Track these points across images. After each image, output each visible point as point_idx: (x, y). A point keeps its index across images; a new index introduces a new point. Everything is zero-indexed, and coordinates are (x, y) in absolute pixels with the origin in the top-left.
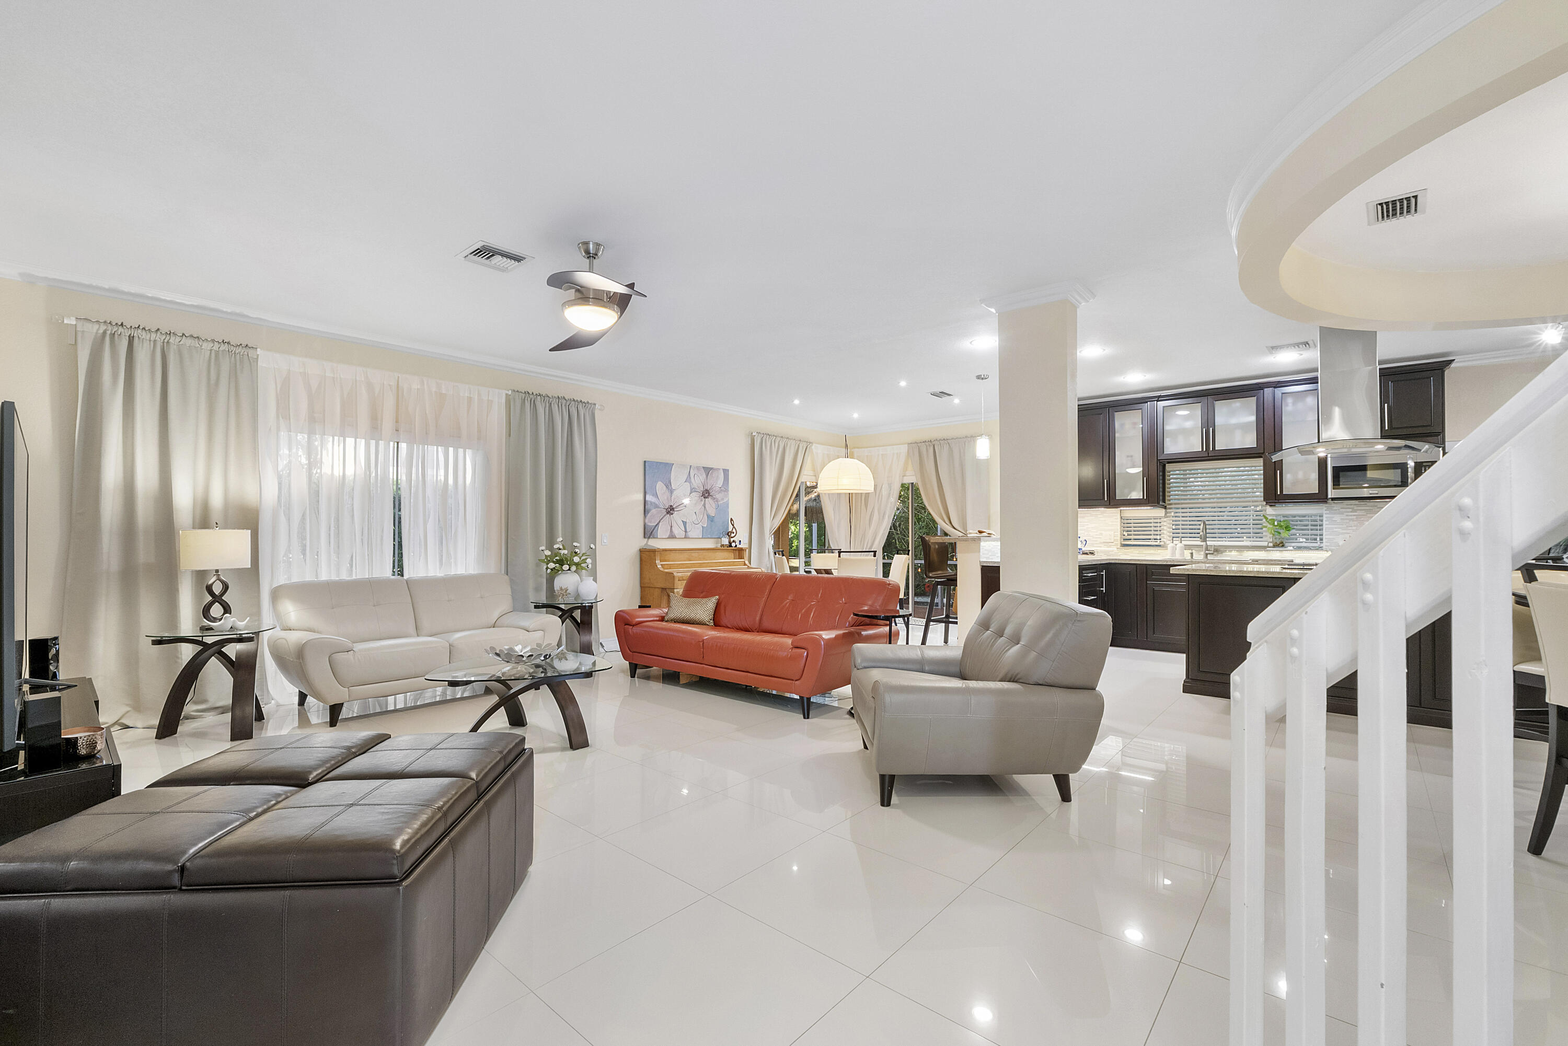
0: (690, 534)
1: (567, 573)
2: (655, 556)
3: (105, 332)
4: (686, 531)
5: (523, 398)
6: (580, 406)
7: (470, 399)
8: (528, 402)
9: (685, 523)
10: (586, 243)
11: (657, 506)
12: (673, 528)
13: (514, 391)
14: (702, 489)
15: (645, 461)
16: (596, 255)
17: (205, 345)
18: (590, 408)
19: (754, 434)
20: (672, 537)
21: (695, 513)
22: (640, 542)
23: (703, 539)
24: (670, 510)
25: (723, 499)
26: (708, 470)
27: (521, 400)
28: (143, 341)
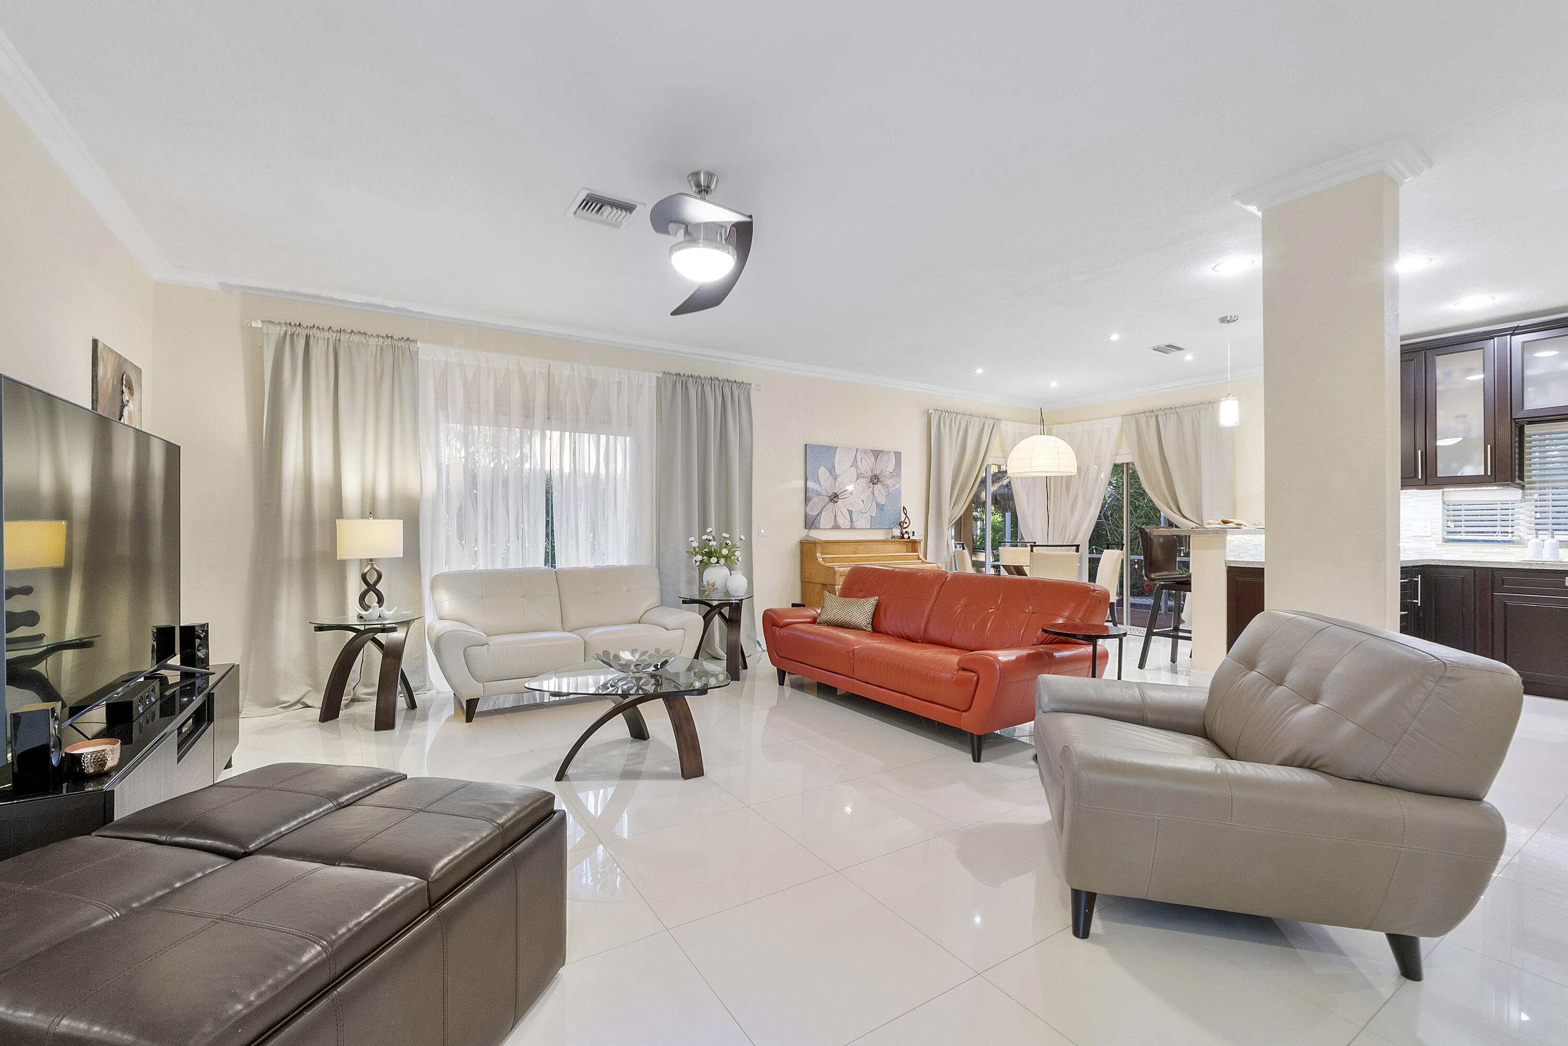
0: (856, 525)
1: (716, 566)
2: (816, 548)
3: (286, 333)
4: (852, 522)
5: (674, 381)
6: (735, 386)
7: (620, 384)
8: (679, 385)
9: (850, 512)
10: (696, 174)
11: (819, 494)
12: (837, 517)
13: (665, 373)
14: (870, 474)
15: (806, 445)
16: (709, 187)
17: (371, 340)
18: (745, 389)
19: (930, 412)
20: (836, 527)
21: (863, 501)
22: (800, 533)
23: (872, 530)
24: (834, 498)
25: (894, 485)
26: (877, 454)
27: (671, 384)
28: (317, 340)
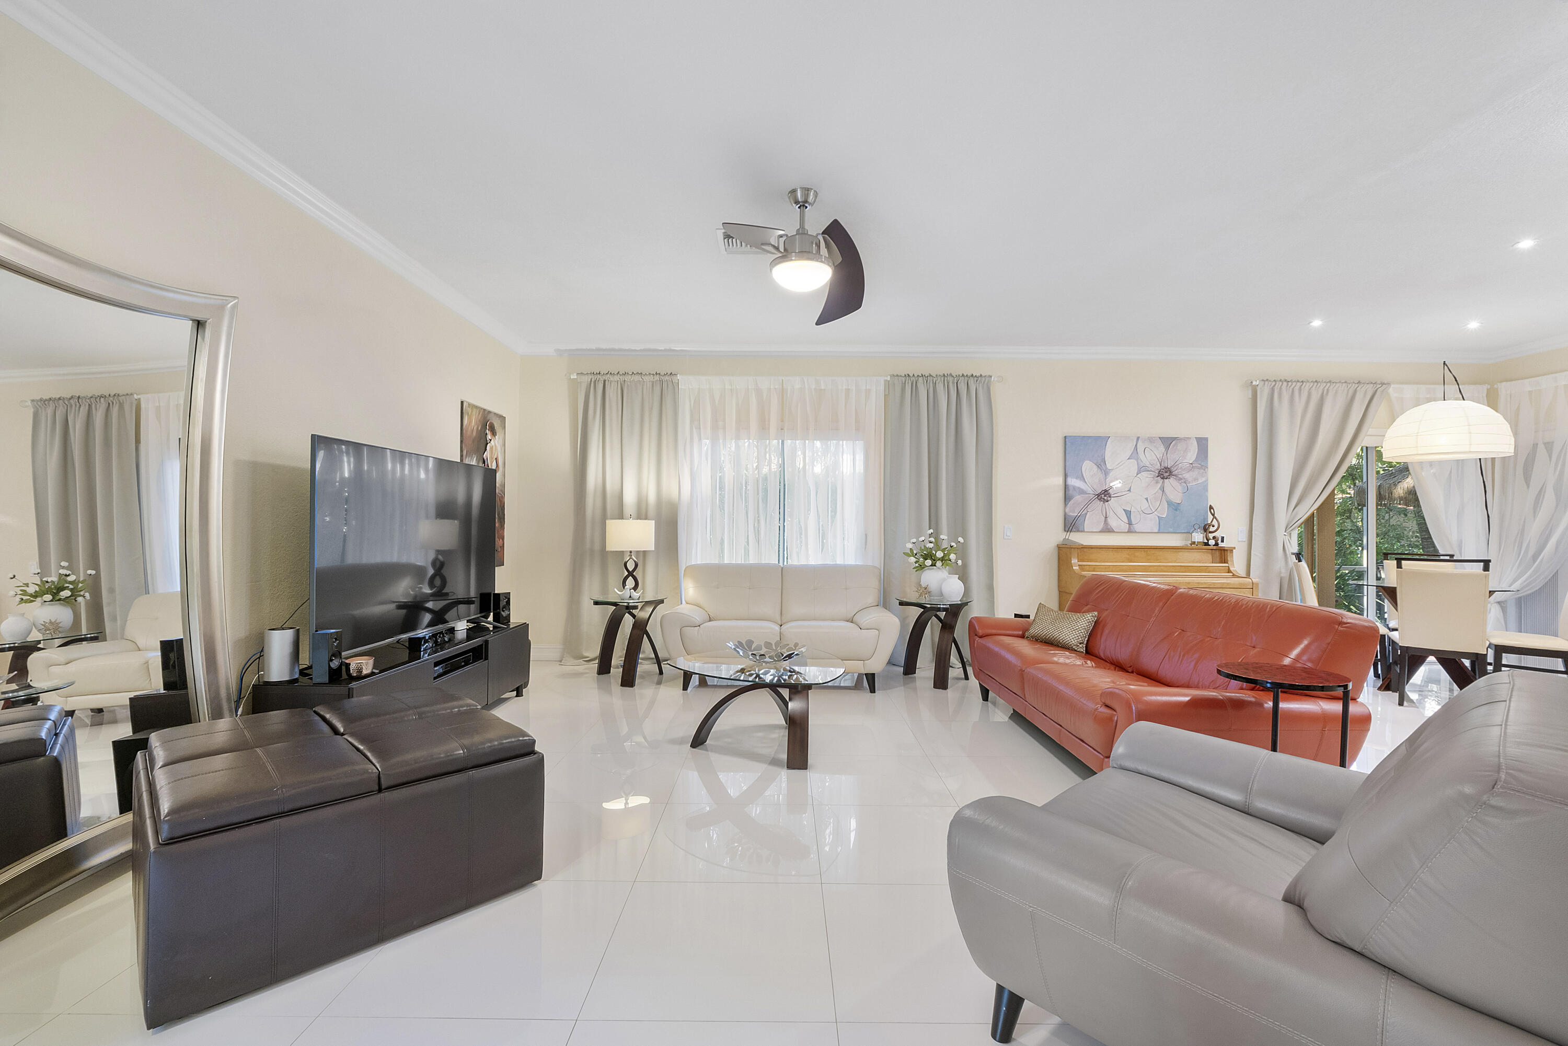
0: (1137, 527)
1: (933, 569)
2: (1071, 553)
4: (1130, 524)
5: (904, 382)
6: (971, 381)
7: (848, 391)
8: (908, 386)
9: (1128, 513)
11: (1082, 492)
12: (1109, 519)
13: (894, 375)
14: (1158, 466)
15: (1065, 437)
18: (984, 382)
19: (1254, 383)
20: (1107, 530)
21: (1147, 499)
22: (1057, 535)
23: (1162, 535)
24: (1104, 495)
25: (1196, 479)
26: (1168, 442)
27: (901, 385)
